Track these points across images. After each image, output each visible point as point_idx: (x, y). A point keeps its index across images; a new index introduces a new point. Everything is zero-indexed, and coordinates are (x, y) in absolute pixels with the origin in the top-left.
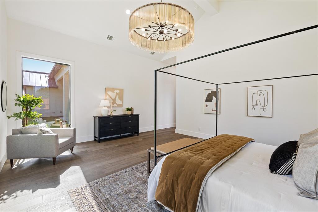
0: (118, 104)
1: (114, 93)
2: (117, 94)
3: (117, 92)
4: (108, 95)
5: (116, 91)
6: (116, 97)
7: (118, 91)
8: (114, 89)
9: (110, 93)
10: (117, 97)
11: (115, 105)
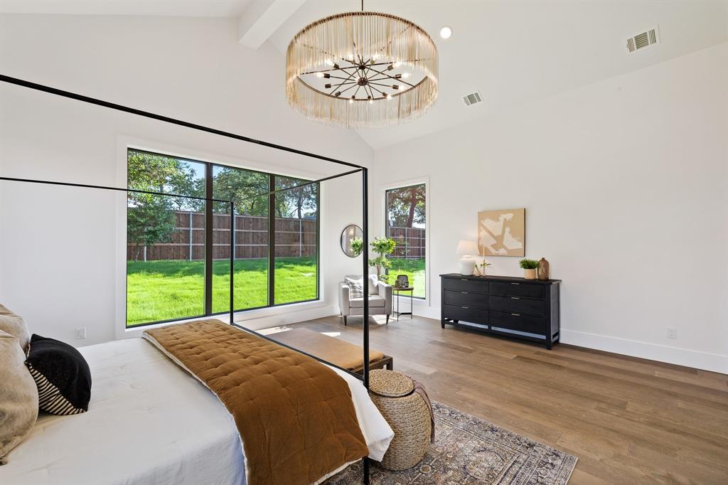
0: (509, 248)
1: (499, 221)
2: (506, 223)
3: (505, 219)
4: (485, 228)
5: (503, 217)
6: (504, 231)
7: (509, 216)
8: (497, 211)
9: (488, 223)
10: (507, 229)
11: (502, 251)
